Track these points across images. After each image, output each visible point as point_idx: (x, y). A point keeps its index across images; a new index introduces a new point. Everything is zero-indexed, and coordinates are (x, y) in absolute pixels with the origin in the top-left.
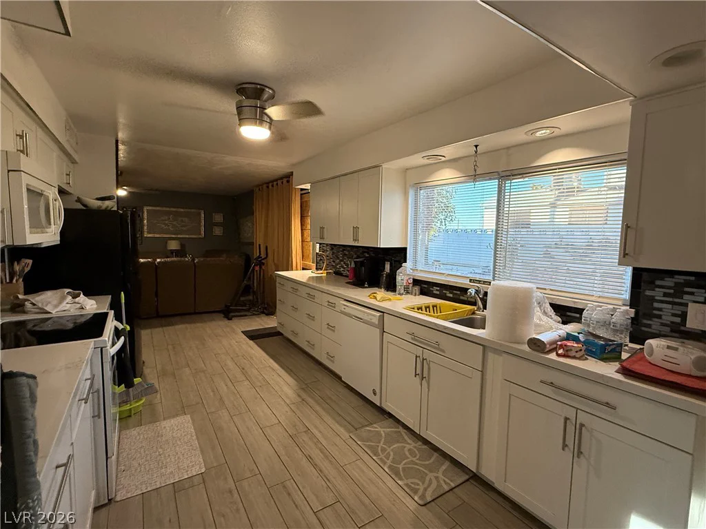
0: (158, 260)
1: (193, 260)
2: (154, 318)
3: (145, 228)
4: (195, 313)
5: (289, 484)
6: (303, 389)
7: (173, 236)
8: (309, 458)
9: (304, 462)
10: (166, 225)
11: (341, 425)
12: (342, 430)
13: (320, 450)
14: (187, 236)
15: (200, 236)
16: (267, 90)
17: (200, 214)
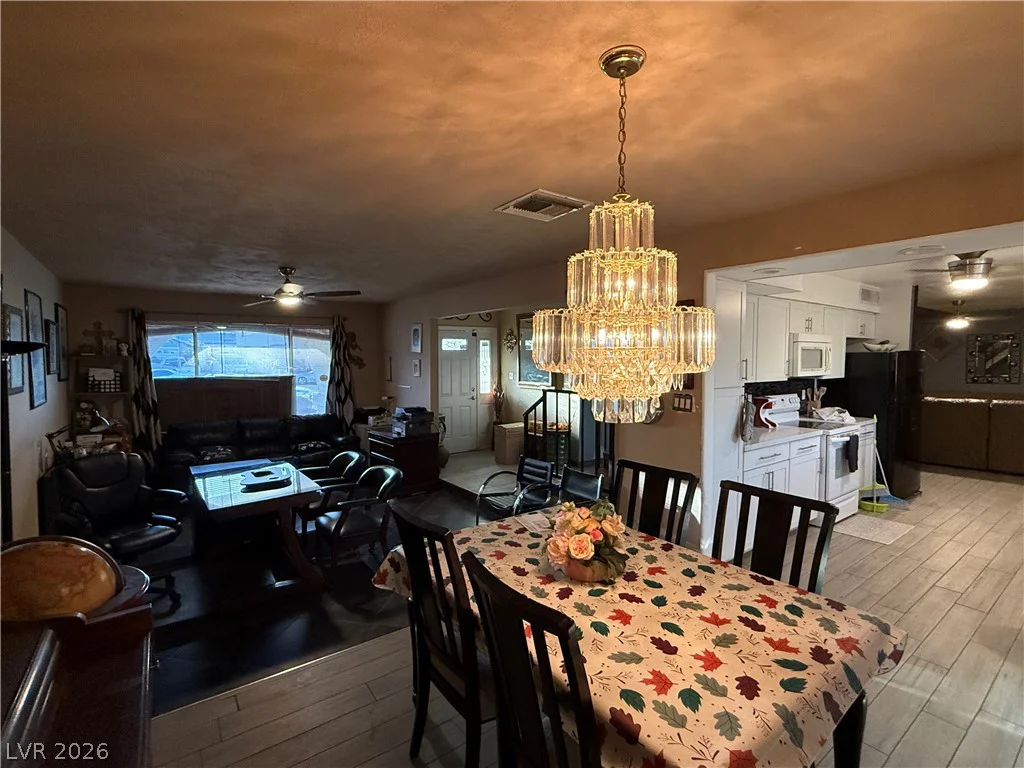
0: (995, 401)
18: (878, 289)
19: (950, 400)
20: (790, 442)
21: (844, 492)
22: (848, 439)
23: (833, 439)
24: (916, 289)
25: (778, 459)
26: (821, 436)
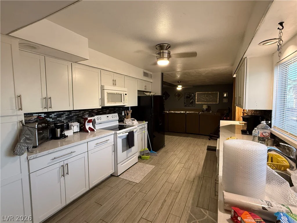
0: (187, 112)
1: (199, 113)
2: (184, 133)
3: (196, 100)
4: (199, 134)
5: (148, 203)
6: (199, 177)
7: (206, 103)
8: (165, 201)
9: (161, 201)
10: (203, 99)
11: (193, 200)
12: (191, 202)
13: (172, 202)
14: (211, 103)
15: (217, 103)
16: (165, 45)
17: (217, 93)
18: (151, 73)
19: (177, 112)
20: (87, 142)
21: (128, 156)
22: (127, 134)
23: (119, 135)
24: (162, 74)
25: (74, 154)
26: (114, 134)
